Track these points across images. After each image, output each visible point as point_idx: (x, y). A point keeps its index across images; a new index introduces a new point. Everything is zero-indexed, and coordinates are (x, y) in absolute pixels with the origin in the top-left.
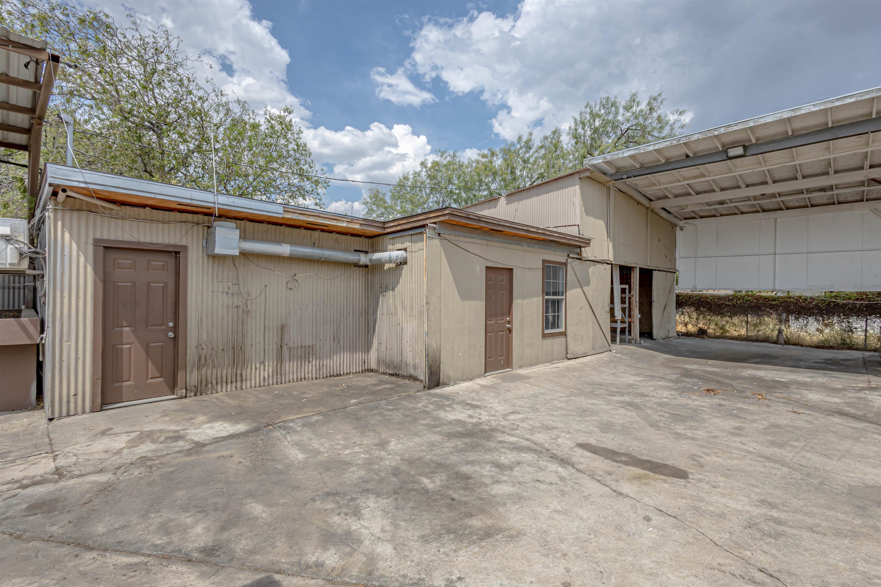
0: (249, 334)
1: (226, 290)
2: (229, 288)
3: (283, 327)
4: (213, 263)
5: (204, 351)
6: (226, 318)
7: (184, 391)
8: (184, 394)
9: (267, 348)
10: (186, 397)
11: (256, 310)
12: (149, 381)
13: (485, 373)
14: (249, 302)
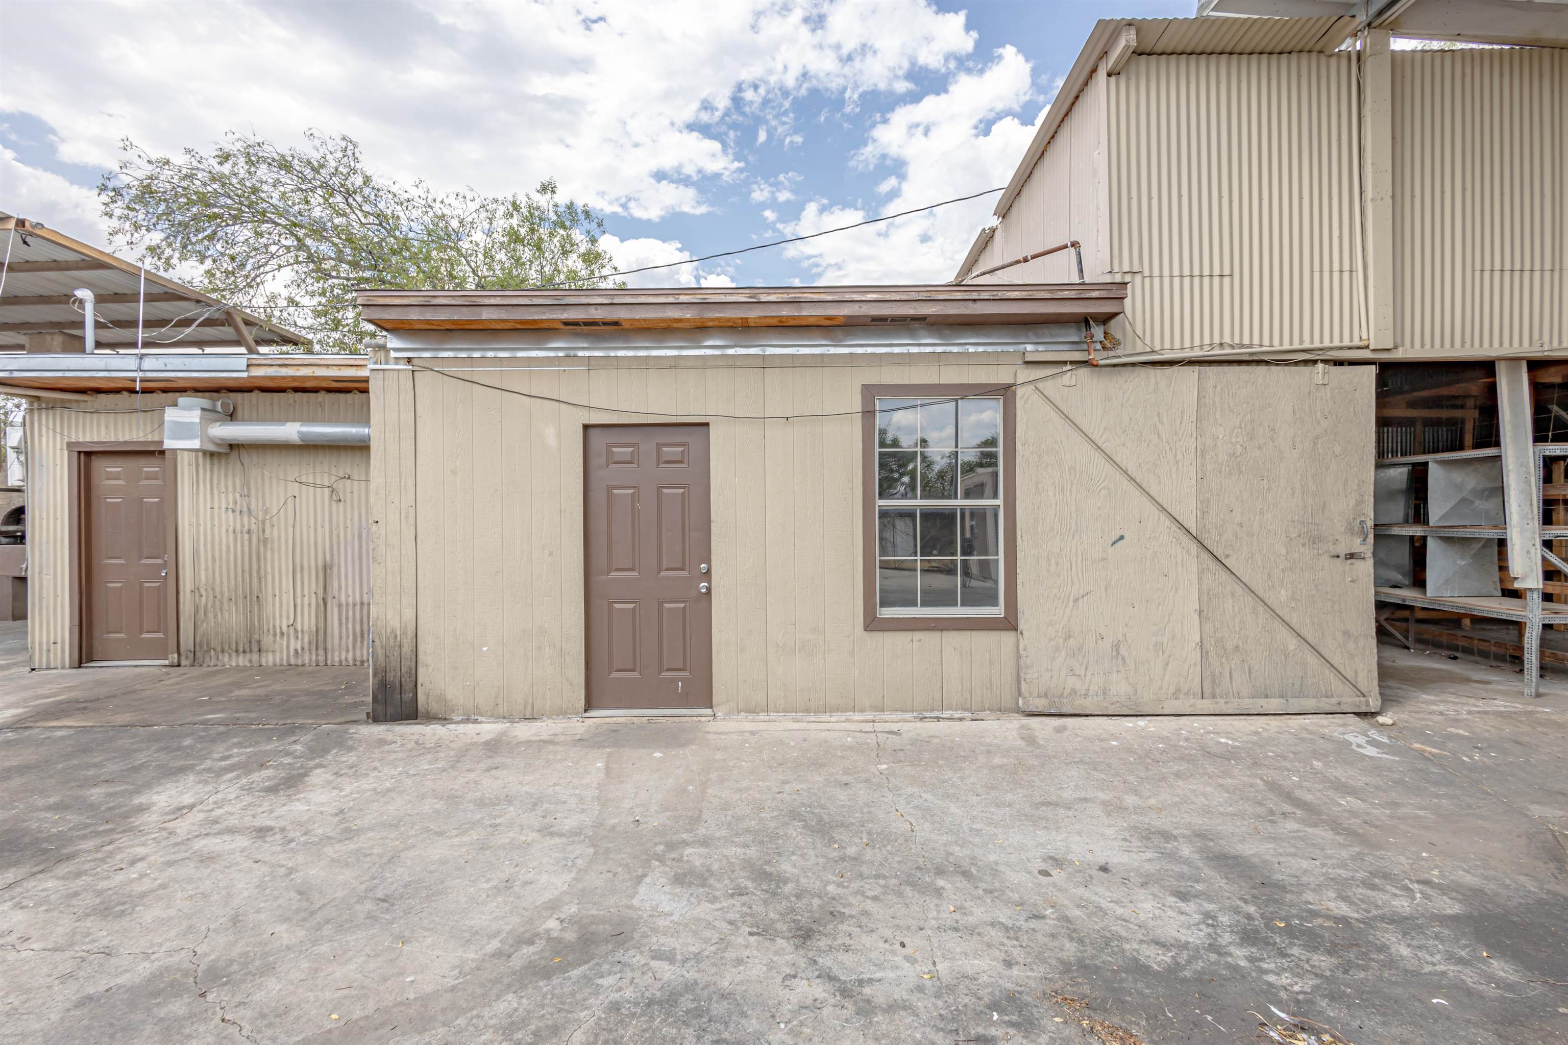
0: (269, 577)
1: (231, 506)
2: (235, 503)
3: (326, 570)
4: (212, 464)
5: (204, 599)
6: (232, 549)
7: (176, 655)
8: (176, 661)
9: (299, 601)
10: (179, 666)
11: (279, 538)
12: (145, 636)
13: (586, 711)
14: (268, 525)
